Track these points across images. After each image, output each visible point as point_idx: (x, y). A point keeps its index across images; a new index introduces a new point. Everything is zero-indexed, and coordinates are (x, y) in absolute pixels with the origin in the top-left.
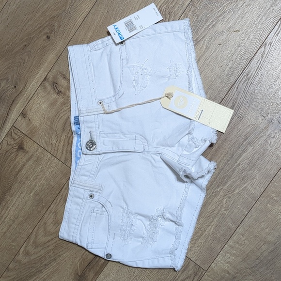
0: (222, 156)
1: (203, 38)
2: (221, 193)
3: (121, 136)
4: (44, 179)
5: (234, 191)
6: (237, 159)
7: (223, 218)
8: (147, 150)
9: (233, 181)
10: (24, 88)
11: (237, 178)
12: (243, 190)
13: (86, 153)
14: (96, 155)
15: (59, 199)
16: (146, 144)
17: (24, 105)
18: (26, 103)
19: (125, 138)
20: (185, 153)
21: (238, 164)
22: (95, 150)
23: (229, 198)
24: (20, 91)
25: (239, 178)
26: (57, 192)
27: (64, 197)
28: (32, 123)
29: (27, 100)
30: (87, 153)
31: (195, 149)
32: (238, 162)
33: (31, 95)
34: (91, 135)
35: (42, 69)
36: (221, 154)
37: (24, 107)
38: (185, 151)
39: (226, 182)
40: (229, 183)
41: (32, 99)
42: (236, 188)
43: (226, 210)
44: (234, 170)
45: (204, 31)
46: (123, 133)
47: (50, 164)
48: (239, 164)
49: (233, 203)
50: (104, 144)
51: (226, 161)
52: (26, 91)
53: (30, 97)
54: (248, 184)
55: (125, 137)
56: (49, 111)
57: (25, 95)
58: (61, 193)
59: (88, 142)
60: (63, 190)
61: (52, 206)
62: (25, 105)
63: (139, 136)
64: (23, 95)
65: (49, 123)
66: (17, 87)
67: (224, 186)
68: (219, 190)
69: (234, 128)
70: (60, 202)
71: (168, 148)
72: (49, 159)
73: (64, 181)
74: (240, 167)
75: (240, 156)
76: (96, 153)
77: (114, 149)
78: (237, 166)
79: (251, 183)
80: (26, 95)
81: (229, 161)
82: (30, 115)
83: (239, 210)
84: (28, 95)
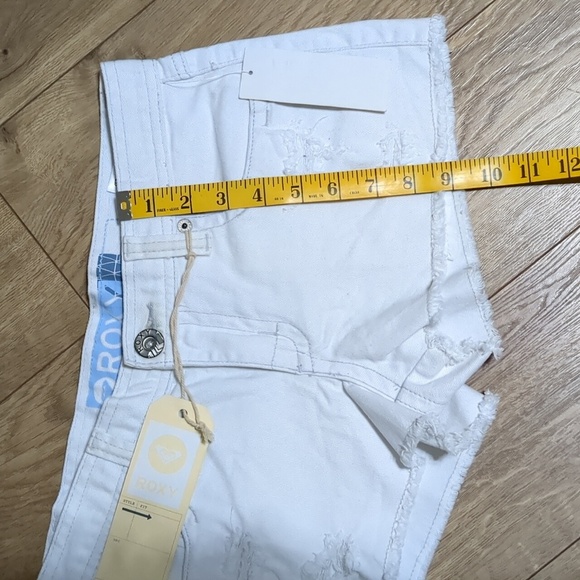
0: (513, 395)
1: (547, 66)
2: (482, 496)
3: (237, 321)
4: (12, 321)
5: (518, 499)
6: (551, 416)
7: (470, 562)
8: (308, 366)
9: (523, 472)
10: (28, 62)
11: (537, 466)
12: (543, 503)
13: (133, 364)
14: (163, 370)
15: (36, 387)
16: (306, 349)
17: (14, 106)
18: (23, 104)
19: (246, 328)
20: (415, 379)
21: (550, 430)
22: (161, 358)
23: (501, 514)
24: (14, 67)
25: (542, 467)
26: (38, 366)
27: (51, 383)
28: (22, 160)
29: (26, 96)
30: (137, 366)
31: (445, 371)
32: (551, 424)
33: (42, 87)
34: (151, 315)
35: (90, 26)
36: (512, 390)
37: (12, 112)
38: (414, 374)
39: (506, 470)
40: (512, 473)
41: (42, 98)
42: (527, 493)
43: (484, 545)
44: (535, 442)
45: (556, 48)
46: (242, 315)
47: (41, 285)
48: (552, 431)
49: (508, 530)
50: (188, 344)
51: (517, 412)
52: (31, 72)
53: (37, 91)
54: (563, 492)
55: (248, 325)
56: (78, 142)
57: (24, 83)
58: (47, 372)
59: (140, 334)
60: (56, 364)
61: (12, 399)
62: (18, 108)
63: (287, 327)
64: (21, 81)
65: (68, 174)
66: (10, 54)
67: (496, 477)
68: (478, 484)
69: (565, 330)
70: (35, 395)
71: (368, 363)
72: (41, 271)
73: (66, 340)
74: (554, 439)
75: (560, 409)
76: (162, 365)
77: (216, 357)
78: (545, 435)
79: (571, 491)
80: (27, 81)
81: (527, 415)
82: (24, 137)
83: (520, 553)
84: (32, 85)
